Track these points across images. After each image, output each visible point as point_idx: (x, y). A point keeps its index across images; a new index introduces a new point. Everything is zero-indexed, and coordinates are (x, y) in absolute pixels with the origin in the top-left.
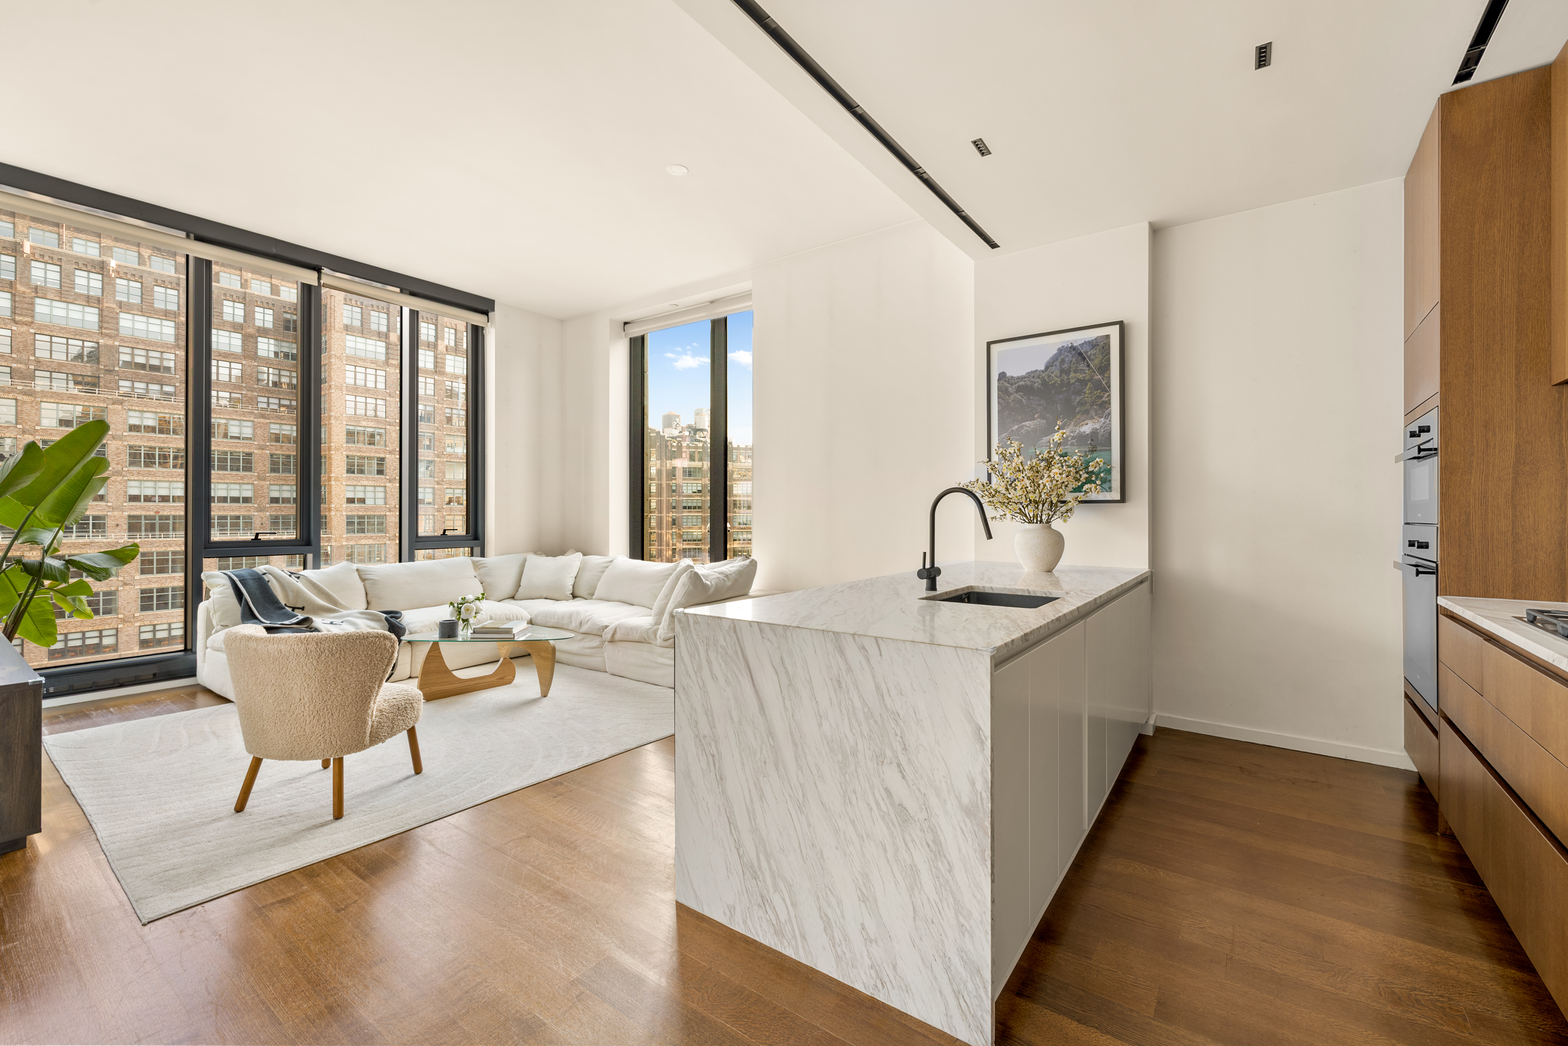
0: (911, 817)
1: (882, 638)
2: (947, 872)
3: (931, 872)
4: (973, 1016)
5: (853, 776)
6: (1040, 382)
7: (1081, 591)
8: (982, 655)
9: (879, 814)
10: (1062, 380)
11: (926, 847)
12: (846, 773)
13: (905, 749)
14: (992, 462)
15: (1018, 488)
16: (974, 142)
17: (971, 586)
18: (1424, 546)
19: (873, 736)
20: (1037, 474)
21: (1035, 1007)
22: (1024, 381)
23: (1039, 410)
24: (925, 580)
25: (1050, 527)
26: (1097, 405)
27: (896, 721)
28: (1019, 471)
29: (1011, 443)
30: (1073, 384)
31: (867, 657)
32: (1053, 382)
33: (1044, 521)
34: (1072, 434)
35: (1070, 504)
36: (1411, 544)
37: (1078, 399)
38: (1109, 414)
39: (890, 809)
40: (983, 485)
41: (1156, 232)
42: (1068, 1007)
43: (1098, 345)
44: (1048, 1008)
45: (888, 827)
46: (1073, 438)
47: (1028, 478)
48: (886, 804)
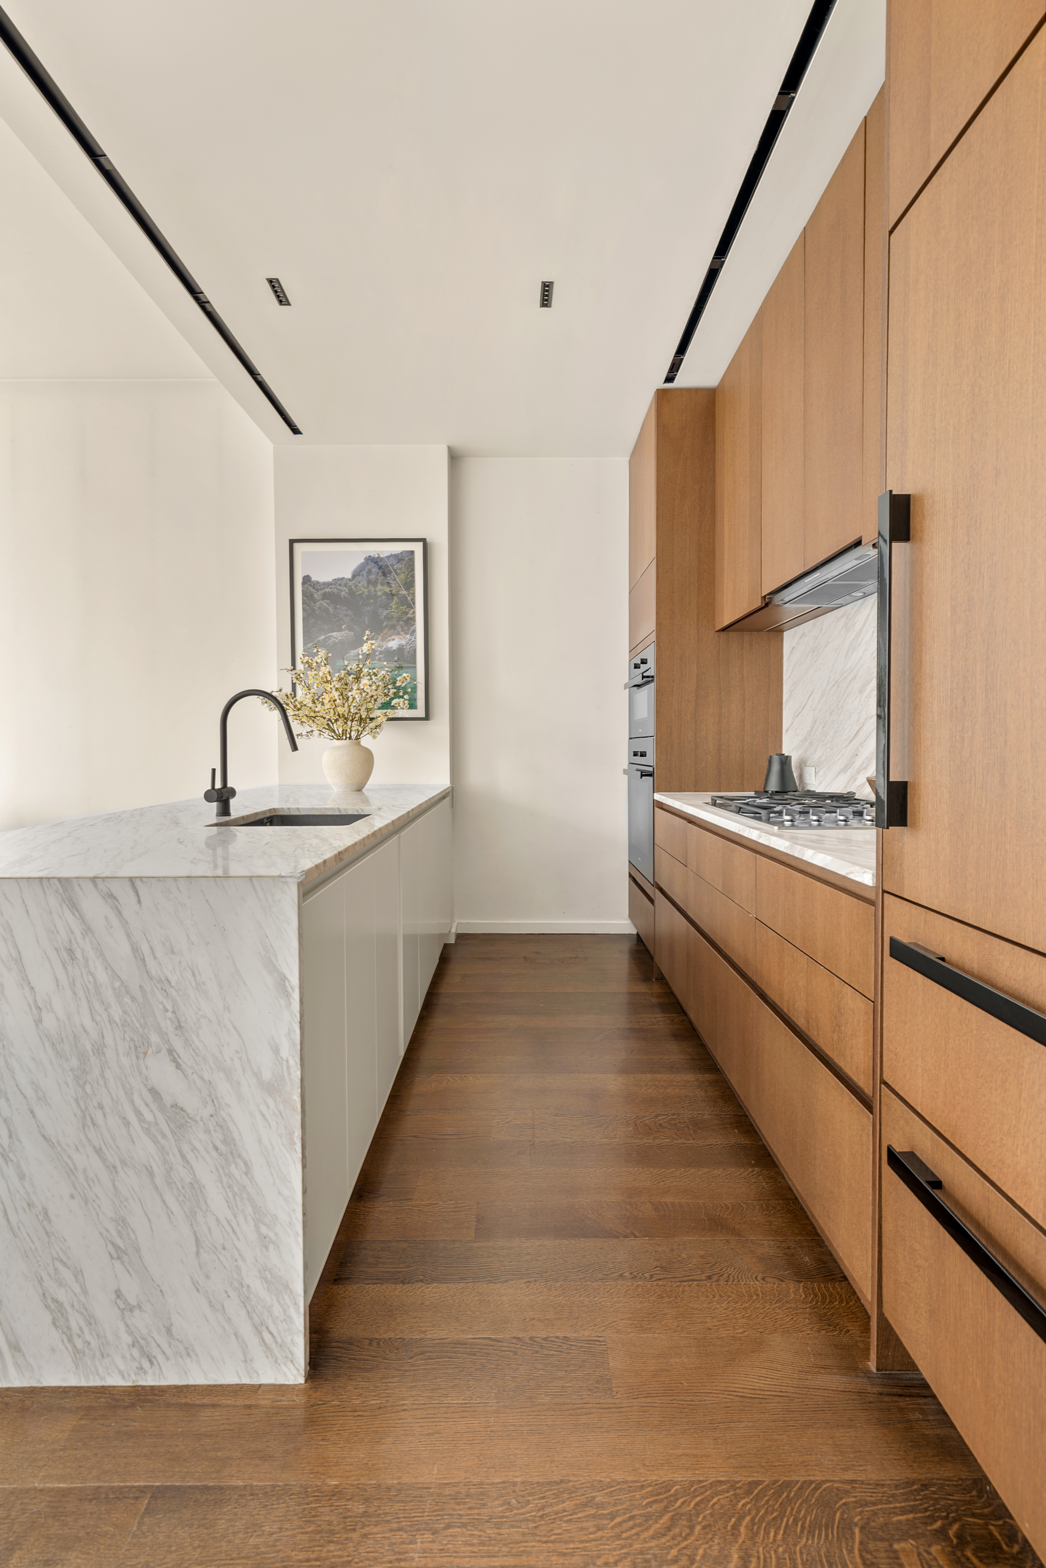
0: (190, 1118)
1: (141, 878)
2: (244, 1176)
3: (221, 1182)
4: (281, 1346)
5: (98, 1084)
6: (347, 591)
7: (393, 806)
8: (287, 883)
9: (142, 1127)
10: (369, 591)
11: (214, 1153)
12: (85, 1083)
13: (179, 1027)
14: (297, 671)
15: (326, 701)
16: (270, 281)
17: (274, 809)
18: (643, 754)
19: (129, 1020)
20: (345, 687)
21: (356, 1288)
22: (331, 588)
23: (346, 621)
24: (215, 803)
25: (359, 744)
26: (403, 621)
27: (165, 991)
28: (327, 682)
29: (318, 651)
30: (380, 596)
31: (117, 908)
32: (360, 592)
33: (354, 737)
34: (379, 649)
35: (379, 719)
36: (635, 754)
37: (385, 613)
38: (414, 631)
39: (160, 1116)
40: (287, 696)
41: (455, 458)
42: (391, 1270)
43: (403, 560)
44: (369, 1282)
45: (155, 1141)
46: (381, 653)
47: (337, 689)
48: (152, 1111)
